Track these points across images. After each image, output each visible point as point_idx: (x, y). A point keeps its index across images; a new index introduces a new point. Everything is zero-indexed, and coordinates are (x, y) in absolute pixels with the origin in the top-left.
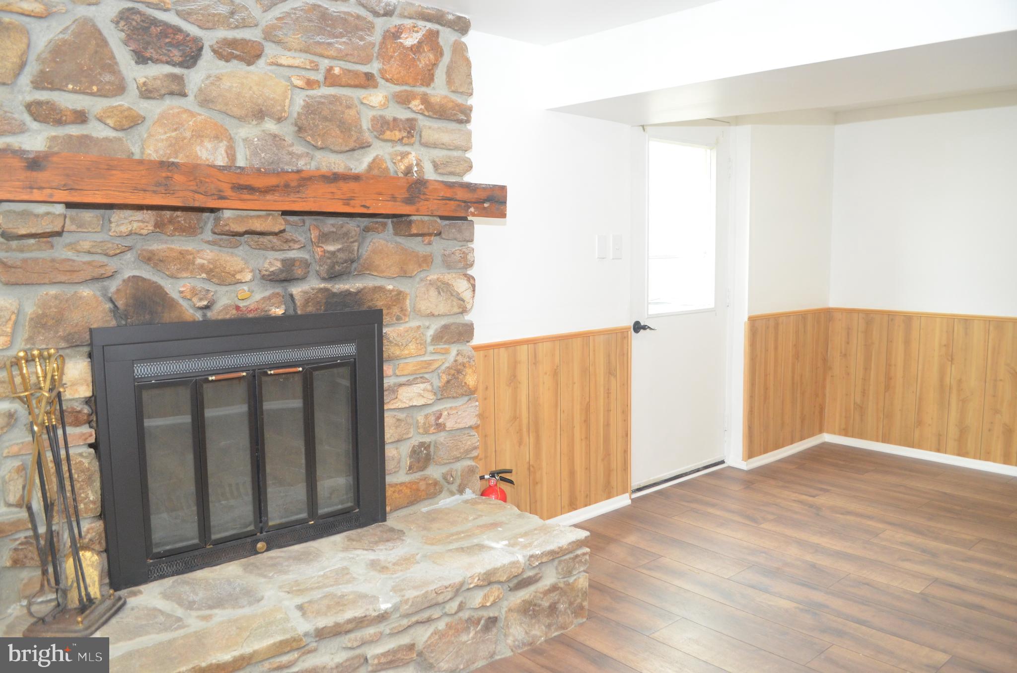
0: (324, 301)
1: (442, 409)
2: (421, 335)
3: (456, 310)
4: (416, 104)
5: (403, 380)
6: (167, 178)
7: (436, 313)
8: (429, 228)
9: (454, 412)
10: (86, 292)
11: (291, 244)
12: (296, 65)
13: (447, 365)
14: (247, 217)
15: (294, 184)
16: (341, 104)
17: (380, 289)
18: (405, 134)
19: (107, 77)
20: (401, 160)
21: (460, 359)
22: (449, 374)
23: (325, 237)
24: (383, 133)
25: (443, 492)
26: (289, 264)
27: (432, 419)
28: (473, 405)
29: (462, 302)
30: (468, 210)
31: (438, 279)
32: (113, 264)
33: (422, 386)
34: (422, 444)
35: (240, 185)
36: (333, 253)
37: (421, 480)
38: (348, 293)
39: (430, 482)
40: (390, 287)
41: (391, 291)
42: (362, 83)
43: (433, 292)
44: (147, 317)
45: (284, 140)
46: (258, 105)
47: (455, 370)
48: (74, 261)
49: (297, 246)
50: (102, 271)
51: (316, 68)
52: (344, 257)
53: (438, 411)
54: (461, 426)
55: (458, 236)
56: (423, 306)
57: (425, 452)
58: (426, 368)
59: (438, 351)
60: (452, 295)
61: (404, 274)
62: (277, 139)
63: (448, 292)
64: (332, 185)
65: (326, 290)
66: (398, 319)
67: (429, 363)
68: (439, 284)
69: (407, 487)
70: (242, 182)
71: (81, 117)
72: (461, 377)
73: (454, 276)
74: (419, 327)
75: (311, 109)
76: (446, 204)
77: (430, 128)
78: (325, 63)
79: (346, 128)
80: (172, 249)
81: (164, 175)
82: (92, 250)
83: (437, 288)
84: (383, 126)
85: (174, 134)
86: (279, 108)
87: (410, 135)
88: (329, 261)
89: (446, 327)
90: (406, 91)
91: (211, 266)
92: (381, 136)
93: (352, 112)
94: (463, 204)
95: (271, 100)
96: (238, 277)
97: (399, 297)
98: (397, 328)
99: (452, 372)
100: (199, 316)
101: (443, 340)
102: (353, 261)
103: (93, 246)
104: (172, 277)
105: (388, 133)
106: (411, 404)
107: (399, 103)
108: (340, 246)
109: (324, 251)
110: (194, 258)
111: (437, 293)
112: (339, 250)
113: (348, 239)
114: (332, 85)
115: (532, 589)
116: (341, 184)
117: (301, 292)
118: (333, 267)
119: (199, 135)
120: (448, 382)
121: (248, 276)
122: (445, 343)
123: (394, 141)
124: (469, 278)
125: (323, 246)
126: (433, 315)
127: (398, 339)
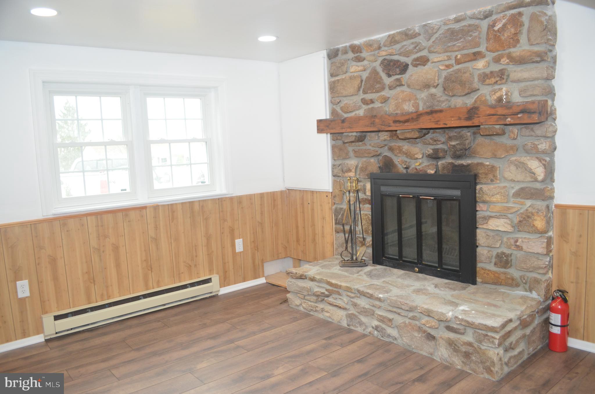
0: (451, 168)
1: (519, 237)
2: (506, 192)
3: (529, 179)
4: (504, 60)
5: (493, 214)
6: (374, 121)
7: (516, 180)
8: (489, 132)
9: (526, 241)
10: (372, 160)
11: (437, 142)
12: (440, 60)
13: (521, 211)
14: (405, 132)
15: (415, 117)
16: (461, 72)
17: (482, 164)
18: (499, 79)
19: (378, 86)
20: (494, 94)
21: (530, 210)
22: (522, 217)
23: (450, 138)
24: (484, 81)
25: (520, 287)
26: (436, 151)
27: (512, 241)
28: (542, 240)
29: (533, 175)
30: (506, 120)
31: (515, 160)
32: (380, 151)
33: (506, 220)
34: (503, 253)
35: (396, 120)
36: (454, 146)
37: (502, 273)
38: (462, 166)
39: (509, 277)
40: (488, 163)
41: (488, 166)
42: (472, 58)
43: (513, 168)
44: (388, 170)
45: (436, 95)
46: (424, 83)
47: (526, 215)
48: (370, 150)
49: (439, 143)
50: (376, 153)
51: (449, 58)
52: (460, 148)
53: (516, 237)
54: (531, 251)
55: (533, 134)
56: (507, 175)
57: (505, 258)
58: (507, 210)
59: (517, 202)
60: (526, 170)
61: (495, 156)
62: (433, 96)
63: (523, 168)
64: (430, 116)
65: (452, 163)
66: (492, 181)
67: (509, 208)
68: (516, 163)
69: (492, 273)
70: (397, 119)
71: (372, 102)
72: (530, 220)
73: (528, 158)
74: (505, 187)
75: (447, 79)
76: (491, 118)
77: (515, 71)
78: (454, 54)
79: (462, 84)
80: (395, 145)
81: (373, 120)
82: (374, 146)
83: (516, 165)
84: (484, 77)
85: (396, 102)
86: (433, 82)
87: (502, 78)
88: (453, 149)
89: (522, 189)
90: (499, 54)
91: (406, 152)
92: (484, 83)
93: (467, 75)
94: (502, 117)
95: (430, 79)
96: (416, 156)
97: (493, 169)
98: (490, 186)
99: (524, 216)
100: (404, 171)
101: (520, 197)
102: (466, 150)
103: (374, 145)
104: (396, 155)
105: (488, 80)
106: (497, 229)
107: (495, 62)
108: (458, 142)
109: (450, 145)
110: (402, 148)
111: (515, 168)
112: (457, 144)
113: (463, 139)
114: (459, 64)
115: (459, 336)
116: (434, 115)
117: (441, 164)
118: (455, 152)
119: (404, 100)
120: (520, 221)
121: (421, 156)
122: (521, 198)
123: (491, 84)
124: (540, 160)
125: (450, 142)
126: (514, 181)
127: (487, 191)
